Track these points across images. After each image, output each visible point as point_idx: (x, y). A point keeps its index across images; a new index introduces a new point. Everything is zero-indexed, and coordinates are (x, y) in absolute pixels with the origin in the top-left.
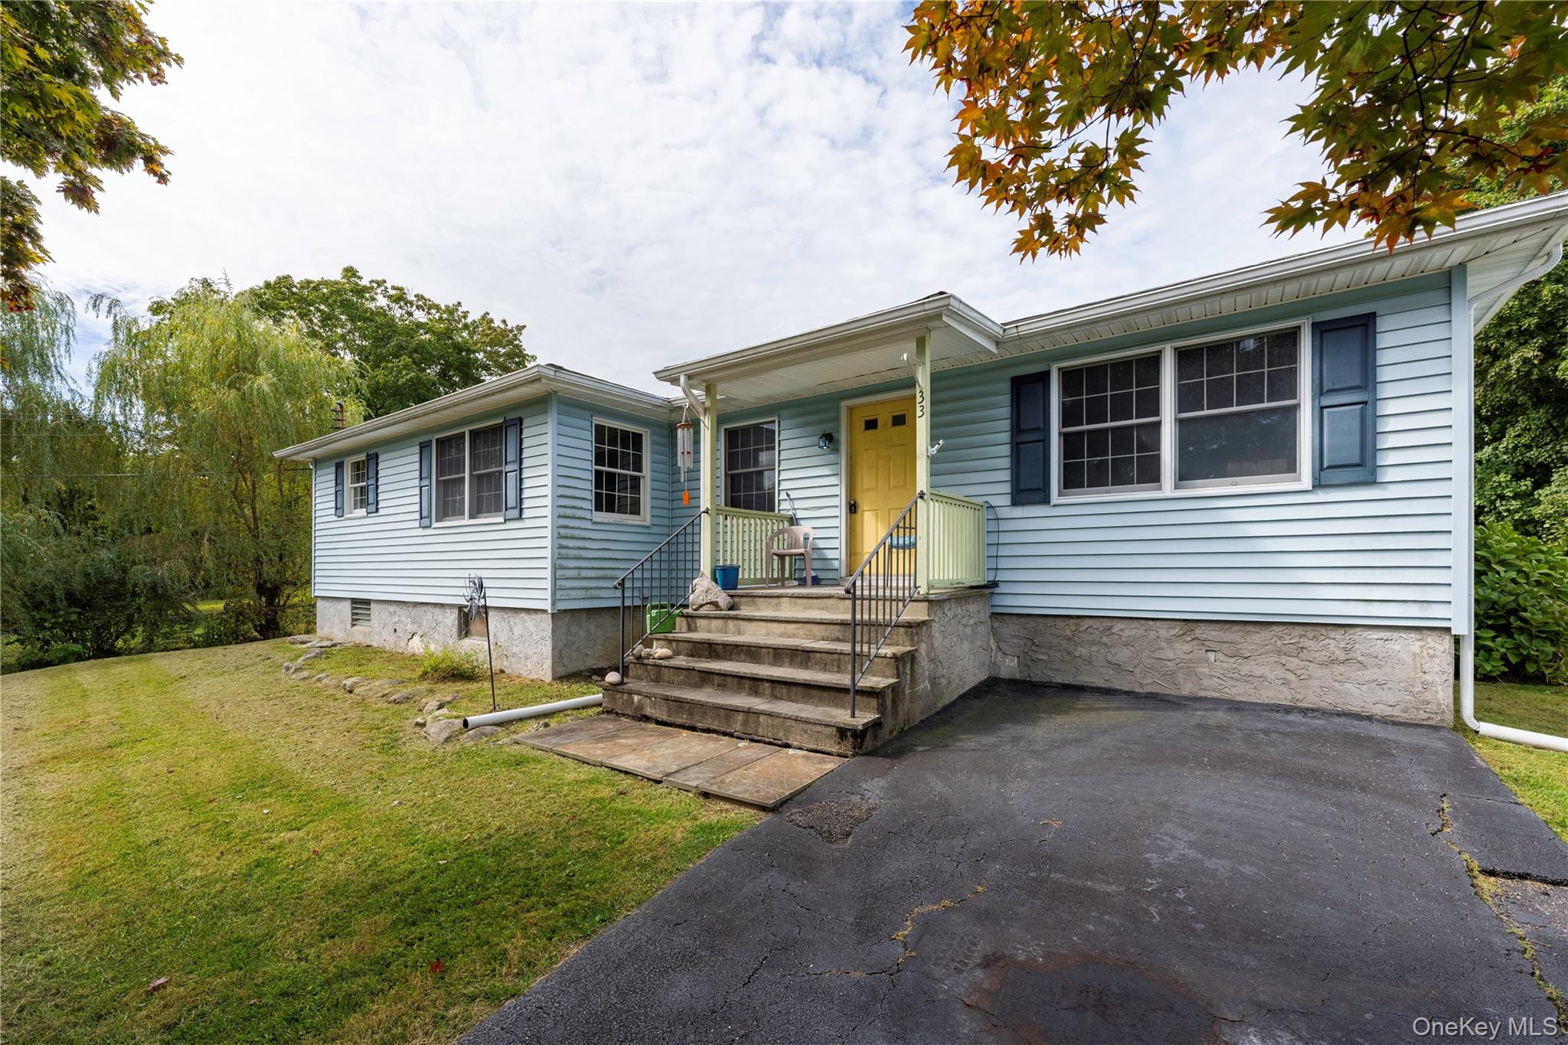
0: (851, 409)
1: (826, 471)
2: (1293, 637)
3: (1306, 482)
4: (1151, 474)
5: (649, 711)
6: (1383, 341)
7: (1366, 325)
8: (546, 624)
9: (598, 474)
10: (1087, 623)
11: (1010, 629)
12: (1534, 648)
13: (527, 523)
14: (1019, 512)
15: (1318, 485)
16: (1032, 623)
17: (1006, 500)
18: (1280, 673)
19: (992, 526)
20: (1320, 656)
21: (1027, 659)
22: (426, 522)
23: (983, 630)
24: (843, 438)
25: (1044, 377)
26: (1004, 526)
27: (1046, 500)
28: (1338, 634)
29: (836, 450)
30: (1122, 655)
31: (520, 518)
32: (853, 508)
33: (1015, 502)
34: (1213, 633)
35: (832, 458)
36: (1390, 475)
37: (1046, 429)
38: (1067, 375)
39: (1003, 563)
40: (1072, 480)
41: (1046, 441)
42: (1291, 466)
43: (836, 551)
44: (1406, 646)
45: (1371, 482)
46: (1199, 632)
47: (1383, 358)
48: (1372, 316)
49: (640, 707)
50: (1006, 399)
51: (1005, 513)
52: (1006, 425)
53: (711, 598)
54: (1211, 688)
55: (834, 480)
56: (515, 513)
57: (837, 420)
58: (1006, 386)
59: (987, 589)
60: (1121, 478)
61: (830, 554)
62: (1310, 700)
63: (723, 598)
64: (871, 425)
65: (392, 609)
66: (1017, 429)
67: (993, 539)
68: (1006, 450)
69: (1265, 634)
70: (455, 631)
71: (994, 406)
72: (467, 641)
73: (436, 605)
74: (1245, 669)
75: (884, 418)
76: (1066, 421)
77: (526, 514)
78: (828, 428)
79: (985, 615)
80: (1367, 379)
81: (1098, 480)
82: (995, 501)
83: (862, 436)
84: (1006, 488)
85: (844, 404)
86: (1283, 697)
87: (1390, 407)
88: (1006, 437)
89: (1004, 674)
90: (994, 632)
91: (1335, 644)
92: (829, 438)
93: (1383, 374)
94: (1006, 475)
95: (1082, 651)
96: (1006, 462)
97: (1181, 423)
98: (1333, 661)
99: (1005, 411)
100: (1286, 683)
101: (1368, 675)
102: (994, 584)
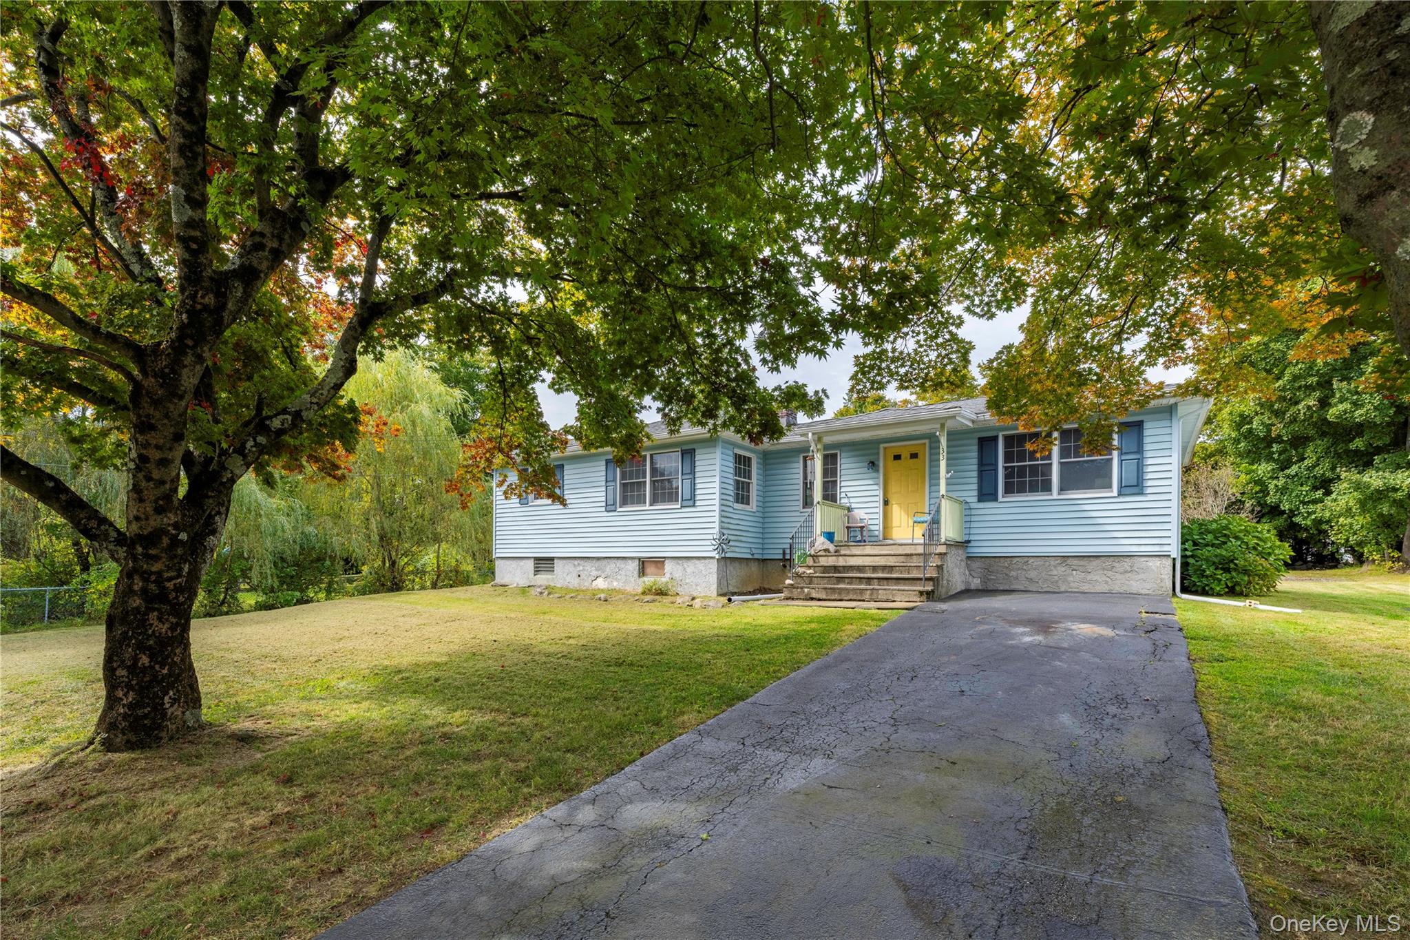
0: (885, 448)
1: (870, 482)
2: (1109, 562)
3: (1115, 493)
4: (1047, 487)
5: (814, 595)
6: (1146, 433)
7: (1139, 425)
8: (713, 566)
9: (737, 482)
10: (1015, 560)
11: (975, 565)
12: (1238, 578)
13: (699, 509)
14: (982, 505)
15: (1120, 494)
16: (988, 561)
17: (975, 499)
18: (1104, 578)
19: (968, 512)
20: (1121, 570)
21: (985, 580)
22: (609, 508)
23: (963, 564)
24: (881, 465)
25: (995, 438)
26: (973, 512)
27: (996, 499)
28: (1127, 560)
29: (877, 471)
30: (1033, 574)
31: (694, 506)
32: (886, 503)
33: (979, 501)
34: (1075, 562)
35: (874, 475)
36: (1149, 490)
37: (996, 464)
38: (1006, 438)
39: (973, 531)
40: (1009, 490)
41: (996, 470)
42: (1109, 486)
43: (877, 526)
44: (1154, 564)
45: (1141, 493)
46: (1069, 561)
47: (1146, 440)
48: (1142, 422)
49: (809, 593)
50: (975, 448)
51: (973, 506)
52: (975, 461)
53: (825, 547)
54: (1074, 586)
55: (875, 487)
56: (691, 503)
57: (878, 454)
58: (976, 441)
59: (964, 544)
60: (1033, 489)
61: (872, 528)
62: (1117, 589)
63: (832, 548)
64: (897, 457)
65: (576, 562)
66: (981, 463)
67: (968, 519)
68: (975, 474)
69: (1098, 561)
70: (636, 573)
71: (969, 451)
72: (645, 579)
73: (618, 558)
74: (1089, 577)
75: (905, 454)
76: (1007, 460)
77: (698, 503)
78: (872, 458)
79: (964, 557)
80: (1140, 449)
81: (1022, 489)
82: (968, 500)
83: (892, 464)
84: (975, 493)
85: (882, 446)
86: (1105, 588)
87: (1150, 461)
88: (975, 467)
89: (973, 587)
90: (968, 566)
91: (1126, 564)
92: (873, 465)
93: (1146, 447)
94: (975, 487)
95: (1013, 573)
96: (975, 480)
97: (1061, 464)
98: (1126, 572)
99: (975, 454)
100: (1106, 583)
101: (1140, 577)
102: (969, 542)
